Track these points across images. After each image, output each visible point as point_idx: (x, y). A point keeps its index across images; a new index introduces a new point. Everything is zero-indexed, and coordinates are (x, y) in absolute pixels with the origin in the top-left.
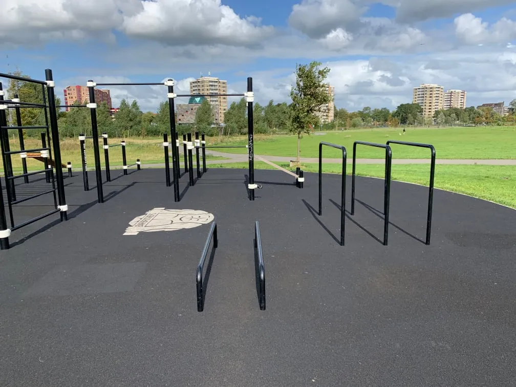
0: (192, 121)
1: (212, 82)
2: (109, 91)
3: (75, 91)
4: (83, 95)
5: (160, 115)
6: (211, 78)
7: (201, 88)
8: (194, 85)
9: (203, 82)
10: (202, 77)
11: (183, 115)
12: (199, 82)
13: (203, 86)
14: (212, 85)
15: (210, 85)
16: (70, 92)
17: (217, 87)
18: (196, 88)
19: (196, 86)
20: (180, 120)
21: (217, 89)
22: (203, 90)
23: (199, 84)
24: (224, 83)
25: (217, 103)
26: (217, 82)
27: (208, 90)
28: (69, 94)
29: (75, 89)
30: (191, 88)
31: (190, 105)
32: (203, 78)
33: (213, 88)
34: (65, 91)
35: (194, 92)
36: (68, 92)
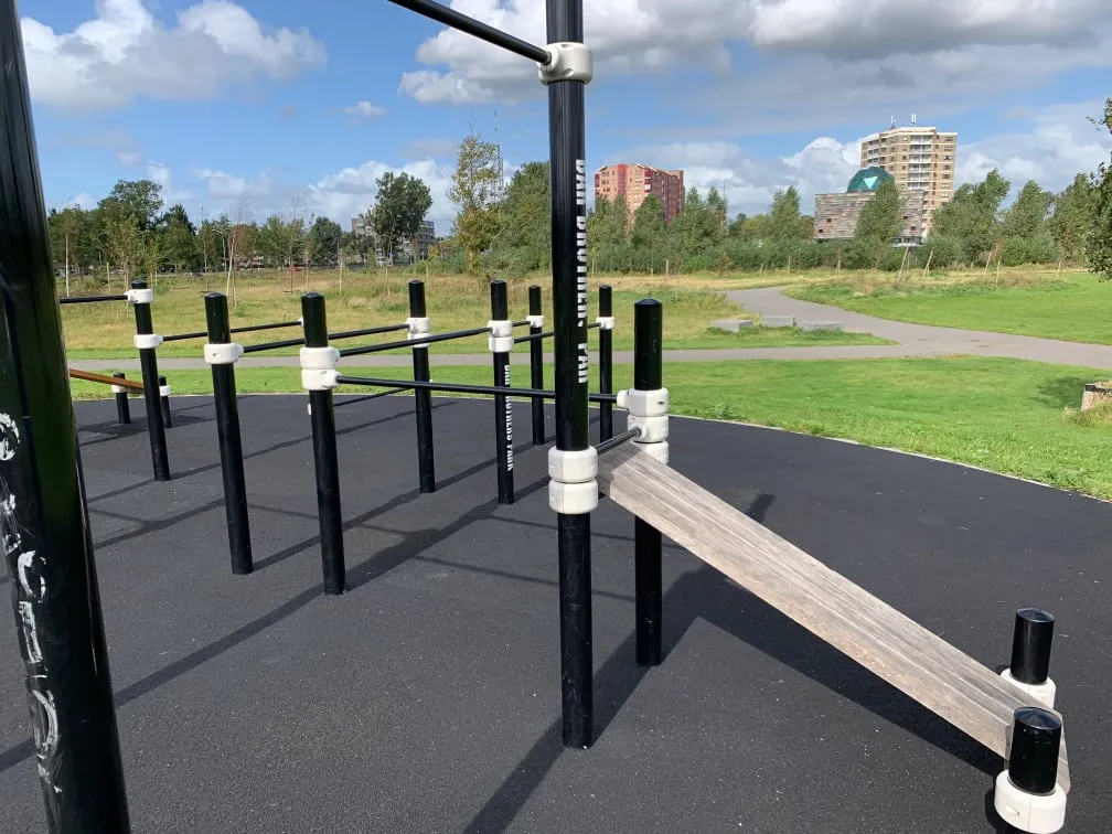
0: (850, 234)
1: (918, 137)
2: (682, 172)
3: (616, 177)
4: (629, 184)
5: (773, 221)
6: (918, 129)
7: (887, 155)
8: (870, 148)
9: (895, 139)
10: (893, 128)
11: (829, 221)
12: (884, 140)
13: (893, 149)
14: (917, 147)
15: (912, 147)
16: (606, 178)
17: (930, 151)
18: (876, 156)
19: (876, 151)
20: (821, 231)
21: (929, 156)
22: (892, 159)
23: (884, 146)
24: (949, 139)
25: (925, 188)
26: (930, 137)
27: (904, 158)
28: (604, 183)
29: (616, 171)
30: (864, 155)
31: (849, 195)
32: (898, 130)
33: (921, 152)
34: (597, 177)
35: (870, 165)
36: (601, 178)
